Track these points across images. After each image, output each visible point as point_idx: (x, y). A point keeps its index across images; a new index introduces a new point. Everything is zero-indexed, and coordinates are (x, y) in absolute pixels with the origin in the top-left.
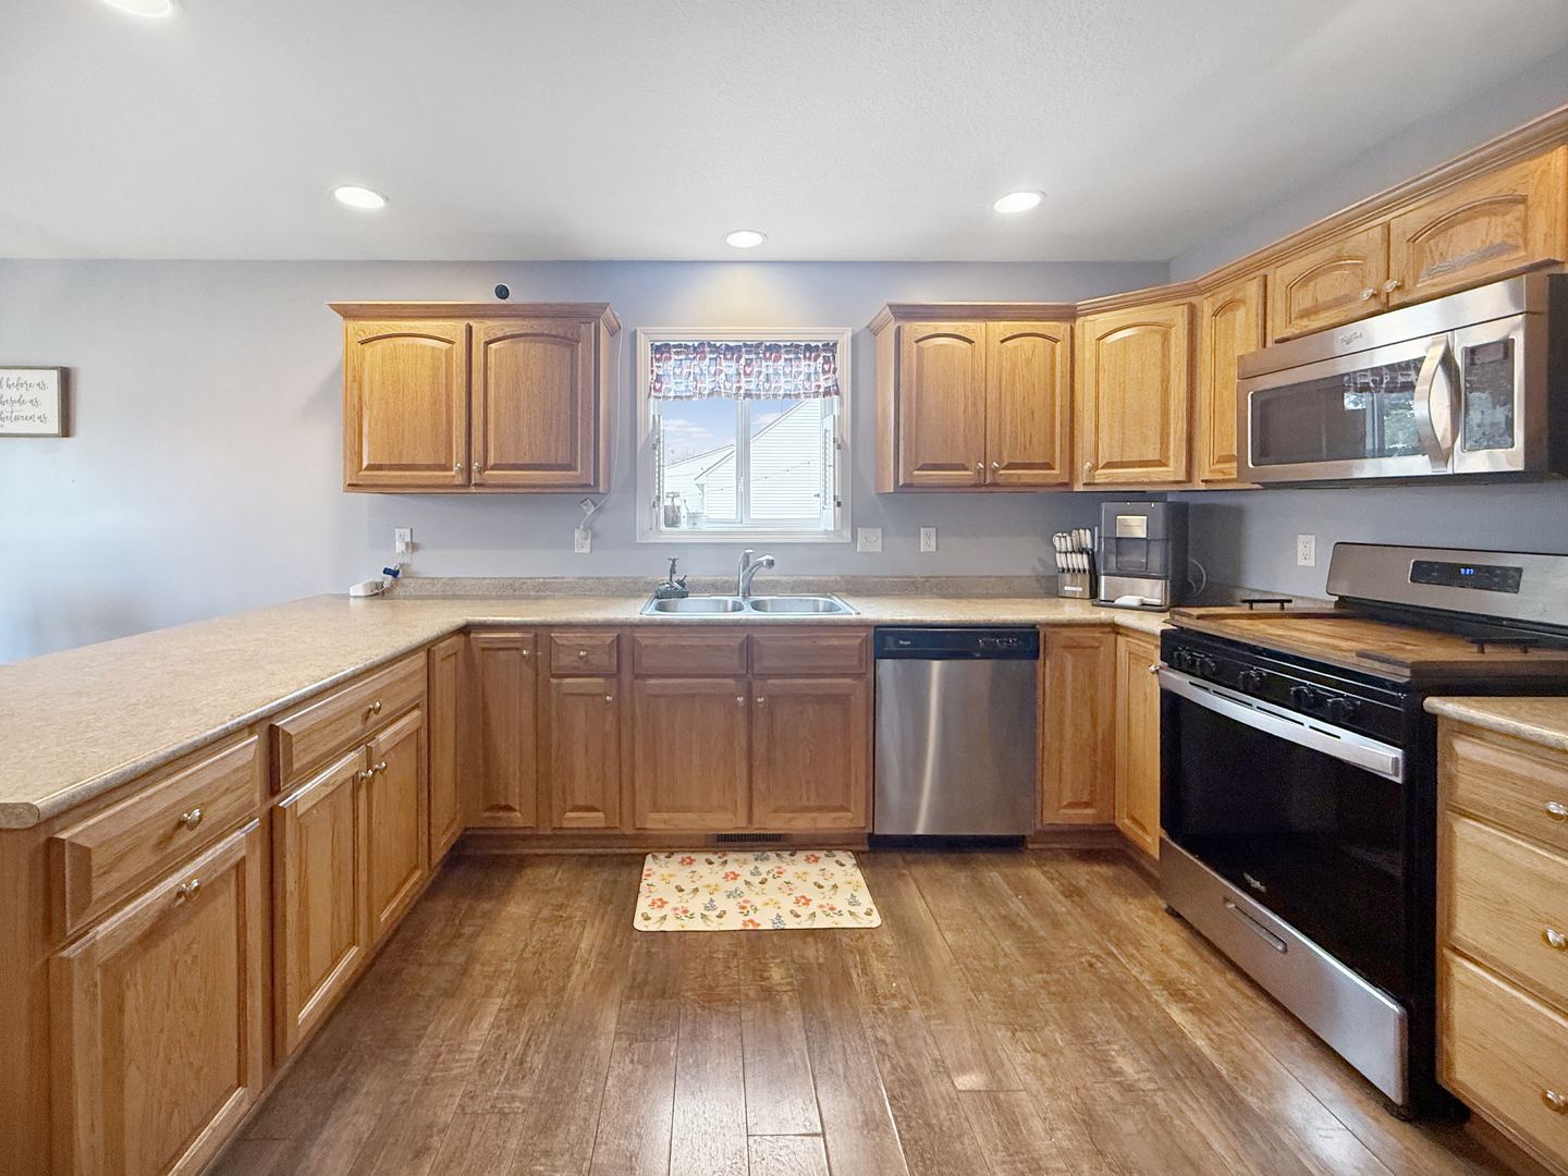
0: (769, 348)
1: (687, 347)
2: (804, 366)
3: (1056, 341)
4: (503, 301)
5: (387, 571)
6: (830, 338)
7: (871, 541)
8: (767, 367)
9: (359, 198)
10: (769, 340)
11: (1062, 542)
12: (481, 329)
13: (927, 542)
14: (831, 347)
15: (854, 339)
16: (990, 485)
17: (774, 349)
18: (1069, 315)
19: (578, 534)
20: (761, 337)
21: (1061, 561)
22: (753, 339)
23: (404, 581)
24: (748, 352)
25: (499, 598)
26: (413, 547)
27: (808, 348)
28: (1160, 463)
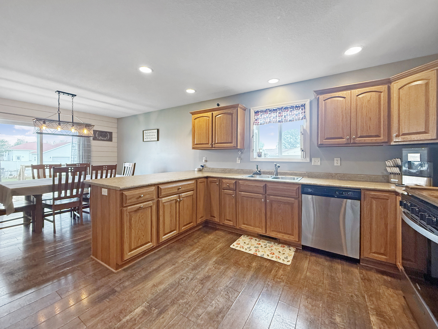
0: (285, 108)
1: (263, 111)
2: (295, 112)
3: (381, 92)
4: (218, 107)
5: (201, 166)
6: (303, 103)
7: (316, 162)
8: (284, 114)
9: (190, 91)
10: (284, 106)
11: (389, 163)
12: (215, 113)
13: (337, 162)
14: (304, 106)
15: (311, 103)
16: (353, 143)
17: (286, 108)
18: (388, 82)
19: (237, 159)
20: (282, 106)
21: (389, 170)
22: (280, 106)
23: (204, 168)
24: (279, 110)
25: (221, 173)
26: (206, 161)
27: (296, 107)
28: (425, 133)
